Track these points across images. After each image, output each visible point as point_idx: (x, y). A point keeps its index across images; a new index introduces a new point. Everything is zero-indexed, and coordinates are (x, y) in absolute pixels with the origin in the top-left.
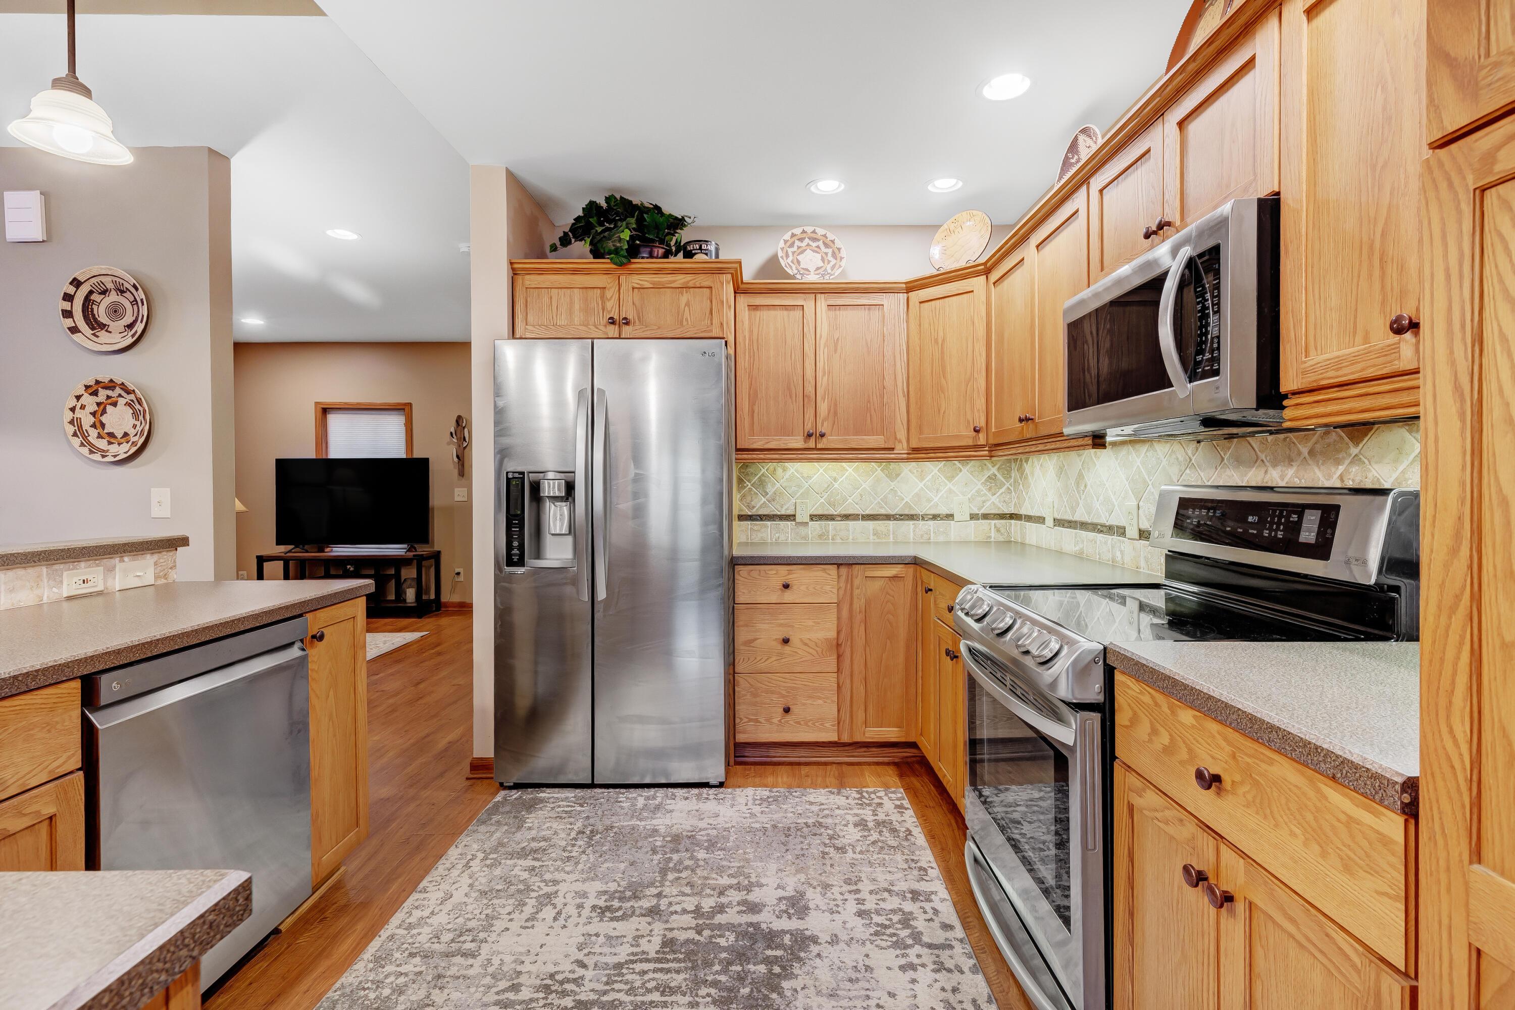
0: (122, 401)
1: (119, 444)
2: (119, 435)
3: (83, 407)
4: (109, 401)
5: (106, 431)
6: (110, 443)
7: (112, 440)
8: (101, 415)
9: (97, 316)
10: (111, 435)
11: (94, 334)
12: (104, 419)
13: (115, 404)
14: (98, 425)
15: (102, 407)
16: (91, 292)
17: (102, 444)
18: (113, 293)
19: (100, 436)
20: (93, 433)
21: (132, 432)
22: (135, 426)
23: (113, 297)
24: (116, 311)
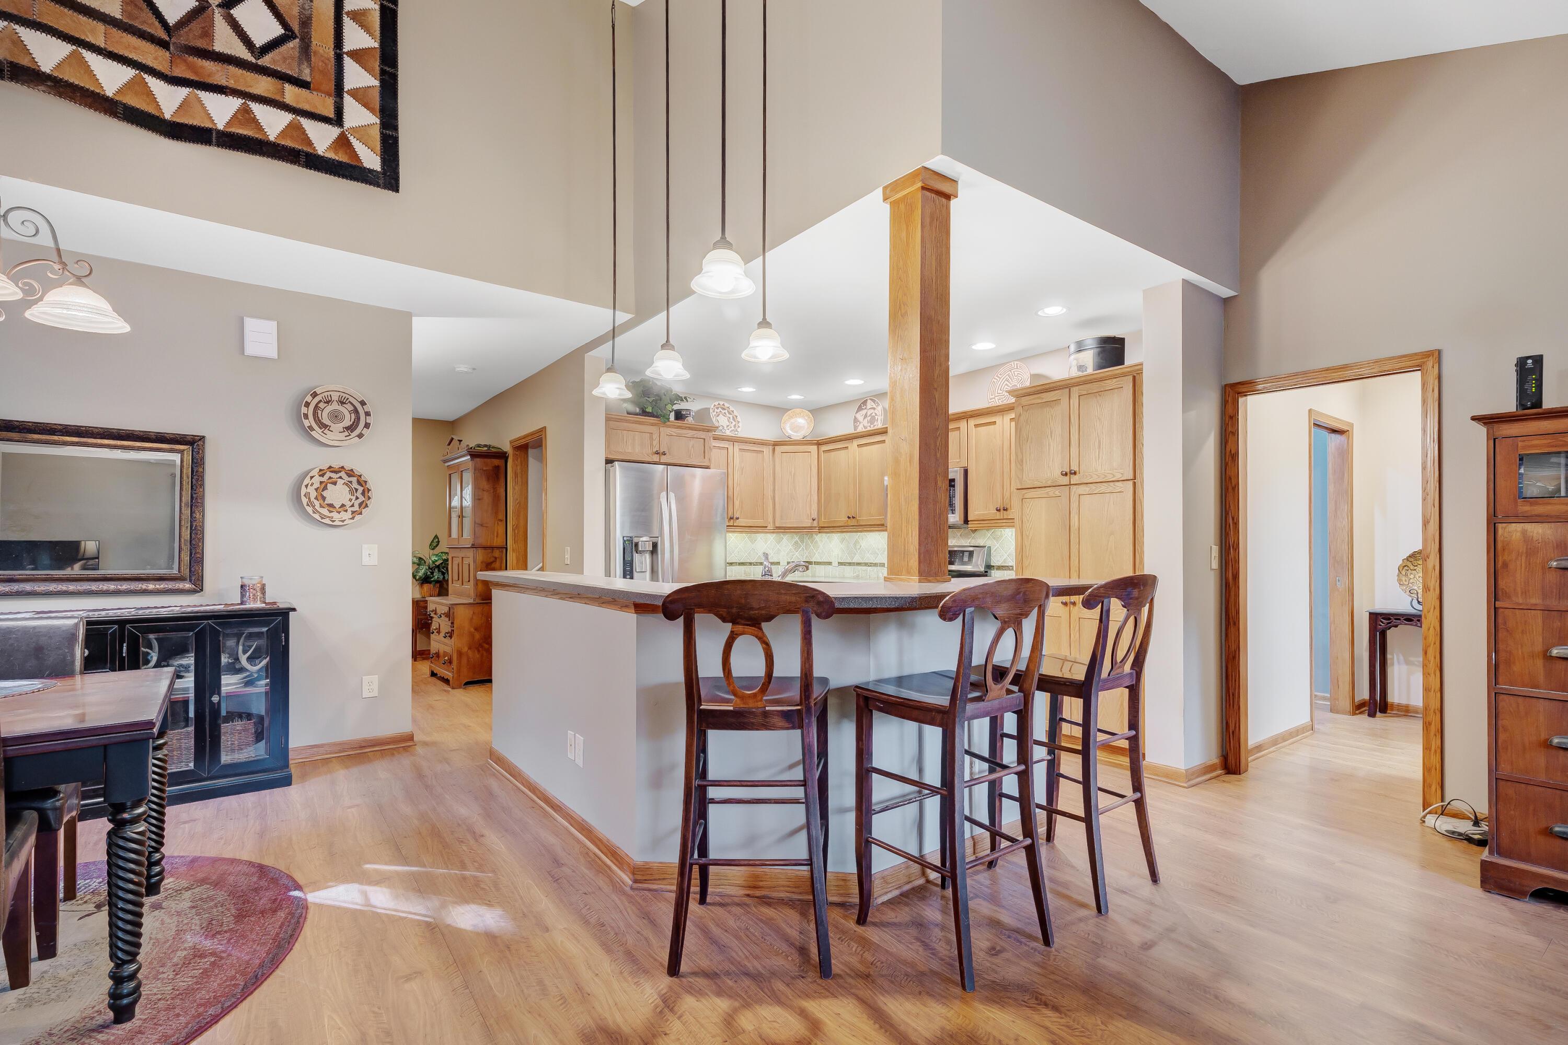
0: (340, 482)
1: (339, 512)
2: (337, 505)
3: (312, 484)
4: (330, 481)
5: (326, 502)
6: (331, 512)
7: (331, 509)
8: (323, 491)
9: (320, 418)
10: (331, 505)
11: (322, 432)
12: (325, 493)
13: (335, 483)
14: (319, 498)
15: (323, 485)
16: (321, 401)
17: (325, 511)
18: (335, 403)
19: (321, 506)
20: (317, 503)
21: (348, 504)
22: (351, 500)
23: (335, 406)
24: (336, 417)
